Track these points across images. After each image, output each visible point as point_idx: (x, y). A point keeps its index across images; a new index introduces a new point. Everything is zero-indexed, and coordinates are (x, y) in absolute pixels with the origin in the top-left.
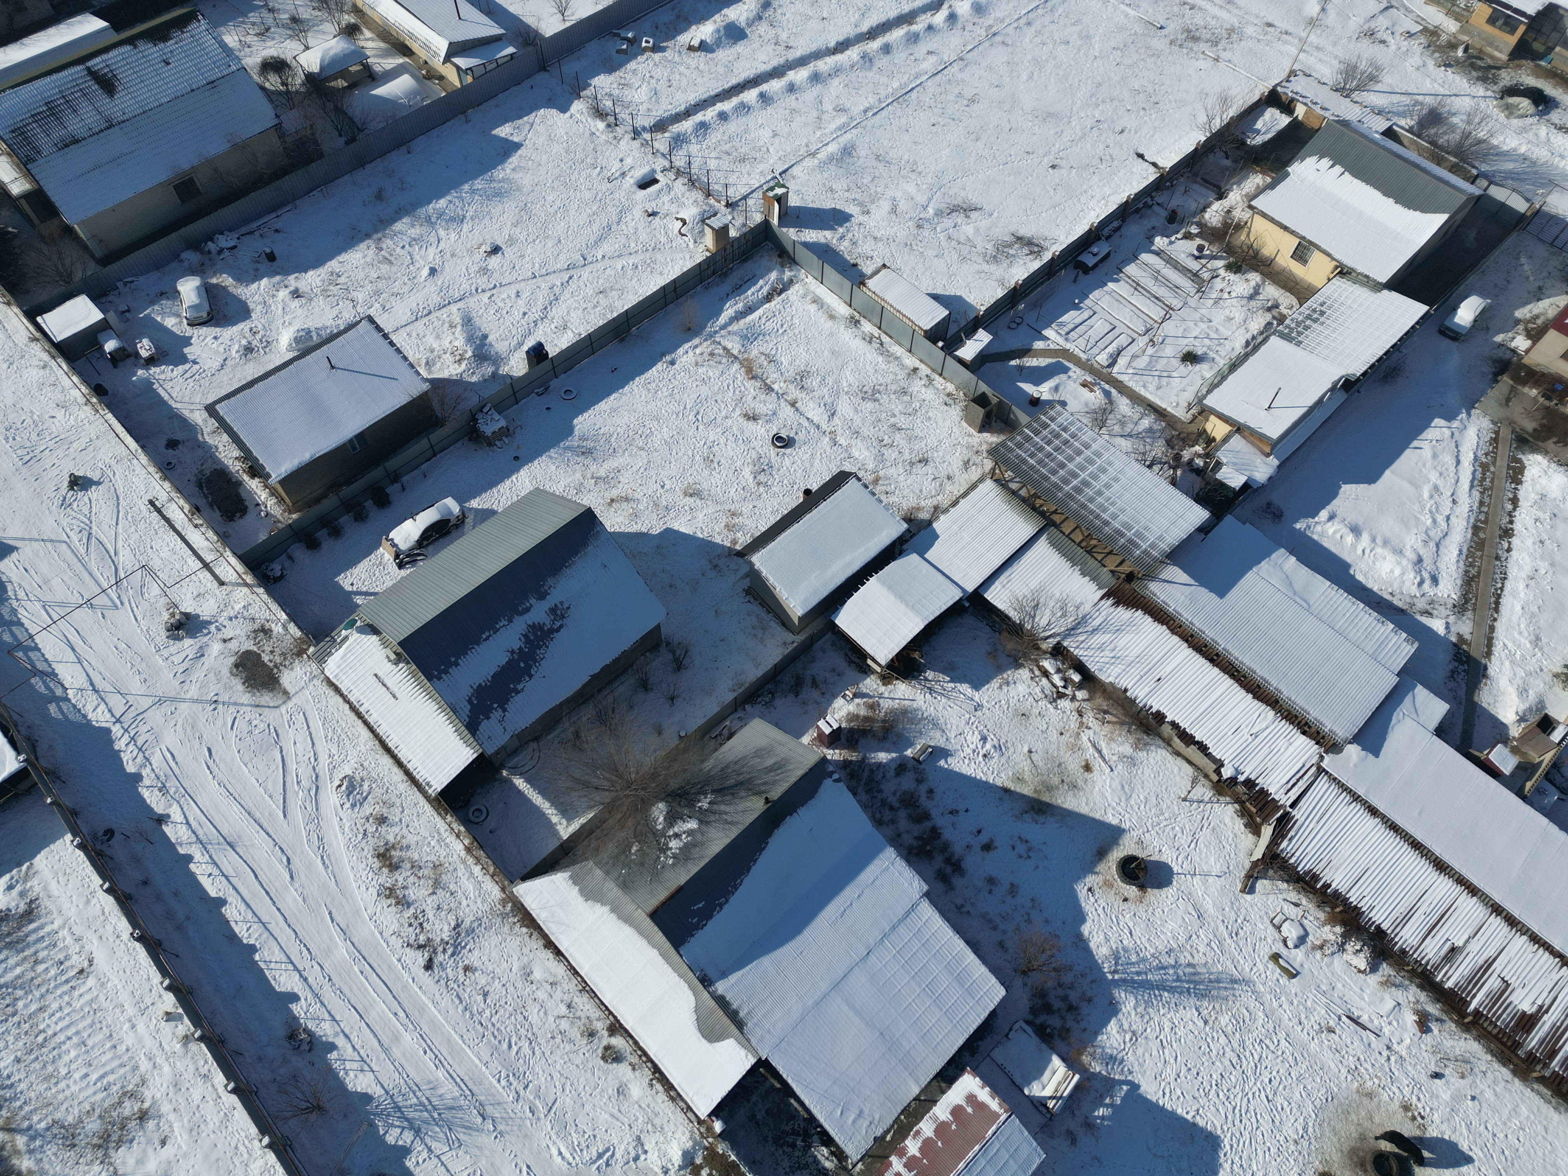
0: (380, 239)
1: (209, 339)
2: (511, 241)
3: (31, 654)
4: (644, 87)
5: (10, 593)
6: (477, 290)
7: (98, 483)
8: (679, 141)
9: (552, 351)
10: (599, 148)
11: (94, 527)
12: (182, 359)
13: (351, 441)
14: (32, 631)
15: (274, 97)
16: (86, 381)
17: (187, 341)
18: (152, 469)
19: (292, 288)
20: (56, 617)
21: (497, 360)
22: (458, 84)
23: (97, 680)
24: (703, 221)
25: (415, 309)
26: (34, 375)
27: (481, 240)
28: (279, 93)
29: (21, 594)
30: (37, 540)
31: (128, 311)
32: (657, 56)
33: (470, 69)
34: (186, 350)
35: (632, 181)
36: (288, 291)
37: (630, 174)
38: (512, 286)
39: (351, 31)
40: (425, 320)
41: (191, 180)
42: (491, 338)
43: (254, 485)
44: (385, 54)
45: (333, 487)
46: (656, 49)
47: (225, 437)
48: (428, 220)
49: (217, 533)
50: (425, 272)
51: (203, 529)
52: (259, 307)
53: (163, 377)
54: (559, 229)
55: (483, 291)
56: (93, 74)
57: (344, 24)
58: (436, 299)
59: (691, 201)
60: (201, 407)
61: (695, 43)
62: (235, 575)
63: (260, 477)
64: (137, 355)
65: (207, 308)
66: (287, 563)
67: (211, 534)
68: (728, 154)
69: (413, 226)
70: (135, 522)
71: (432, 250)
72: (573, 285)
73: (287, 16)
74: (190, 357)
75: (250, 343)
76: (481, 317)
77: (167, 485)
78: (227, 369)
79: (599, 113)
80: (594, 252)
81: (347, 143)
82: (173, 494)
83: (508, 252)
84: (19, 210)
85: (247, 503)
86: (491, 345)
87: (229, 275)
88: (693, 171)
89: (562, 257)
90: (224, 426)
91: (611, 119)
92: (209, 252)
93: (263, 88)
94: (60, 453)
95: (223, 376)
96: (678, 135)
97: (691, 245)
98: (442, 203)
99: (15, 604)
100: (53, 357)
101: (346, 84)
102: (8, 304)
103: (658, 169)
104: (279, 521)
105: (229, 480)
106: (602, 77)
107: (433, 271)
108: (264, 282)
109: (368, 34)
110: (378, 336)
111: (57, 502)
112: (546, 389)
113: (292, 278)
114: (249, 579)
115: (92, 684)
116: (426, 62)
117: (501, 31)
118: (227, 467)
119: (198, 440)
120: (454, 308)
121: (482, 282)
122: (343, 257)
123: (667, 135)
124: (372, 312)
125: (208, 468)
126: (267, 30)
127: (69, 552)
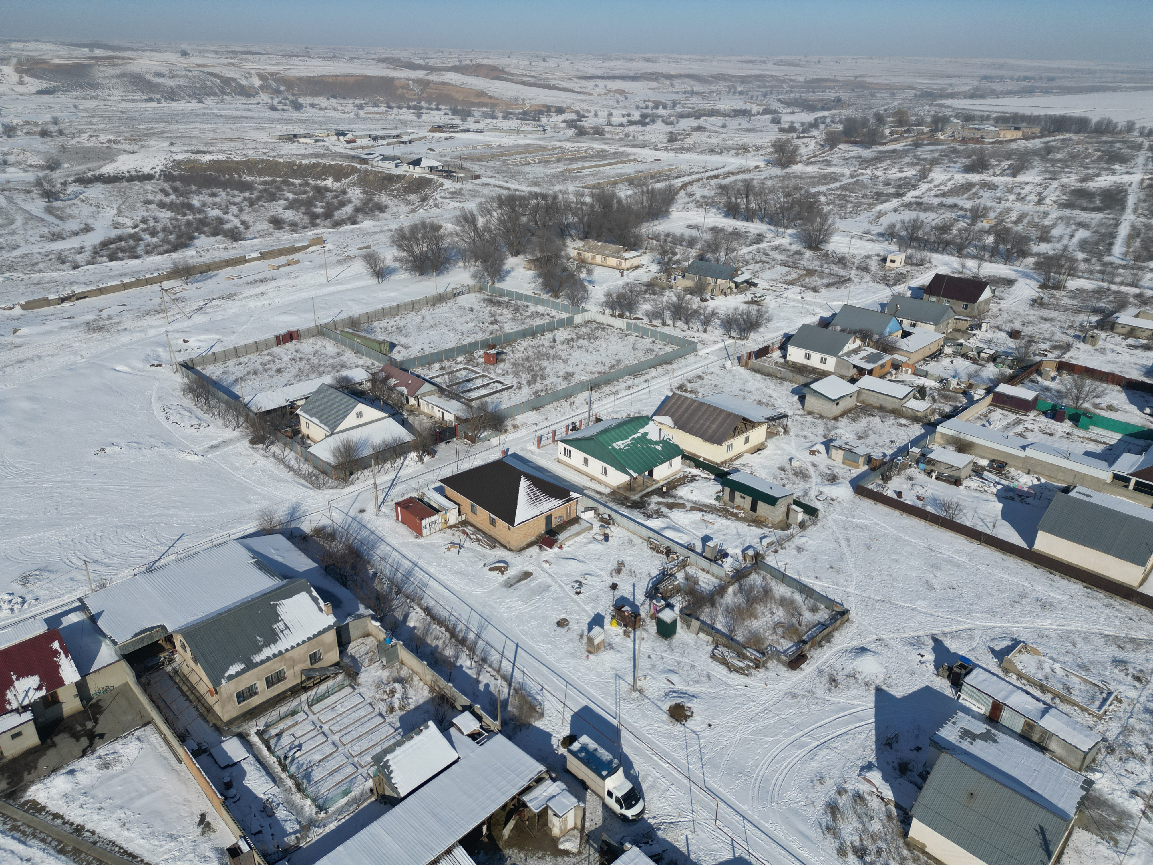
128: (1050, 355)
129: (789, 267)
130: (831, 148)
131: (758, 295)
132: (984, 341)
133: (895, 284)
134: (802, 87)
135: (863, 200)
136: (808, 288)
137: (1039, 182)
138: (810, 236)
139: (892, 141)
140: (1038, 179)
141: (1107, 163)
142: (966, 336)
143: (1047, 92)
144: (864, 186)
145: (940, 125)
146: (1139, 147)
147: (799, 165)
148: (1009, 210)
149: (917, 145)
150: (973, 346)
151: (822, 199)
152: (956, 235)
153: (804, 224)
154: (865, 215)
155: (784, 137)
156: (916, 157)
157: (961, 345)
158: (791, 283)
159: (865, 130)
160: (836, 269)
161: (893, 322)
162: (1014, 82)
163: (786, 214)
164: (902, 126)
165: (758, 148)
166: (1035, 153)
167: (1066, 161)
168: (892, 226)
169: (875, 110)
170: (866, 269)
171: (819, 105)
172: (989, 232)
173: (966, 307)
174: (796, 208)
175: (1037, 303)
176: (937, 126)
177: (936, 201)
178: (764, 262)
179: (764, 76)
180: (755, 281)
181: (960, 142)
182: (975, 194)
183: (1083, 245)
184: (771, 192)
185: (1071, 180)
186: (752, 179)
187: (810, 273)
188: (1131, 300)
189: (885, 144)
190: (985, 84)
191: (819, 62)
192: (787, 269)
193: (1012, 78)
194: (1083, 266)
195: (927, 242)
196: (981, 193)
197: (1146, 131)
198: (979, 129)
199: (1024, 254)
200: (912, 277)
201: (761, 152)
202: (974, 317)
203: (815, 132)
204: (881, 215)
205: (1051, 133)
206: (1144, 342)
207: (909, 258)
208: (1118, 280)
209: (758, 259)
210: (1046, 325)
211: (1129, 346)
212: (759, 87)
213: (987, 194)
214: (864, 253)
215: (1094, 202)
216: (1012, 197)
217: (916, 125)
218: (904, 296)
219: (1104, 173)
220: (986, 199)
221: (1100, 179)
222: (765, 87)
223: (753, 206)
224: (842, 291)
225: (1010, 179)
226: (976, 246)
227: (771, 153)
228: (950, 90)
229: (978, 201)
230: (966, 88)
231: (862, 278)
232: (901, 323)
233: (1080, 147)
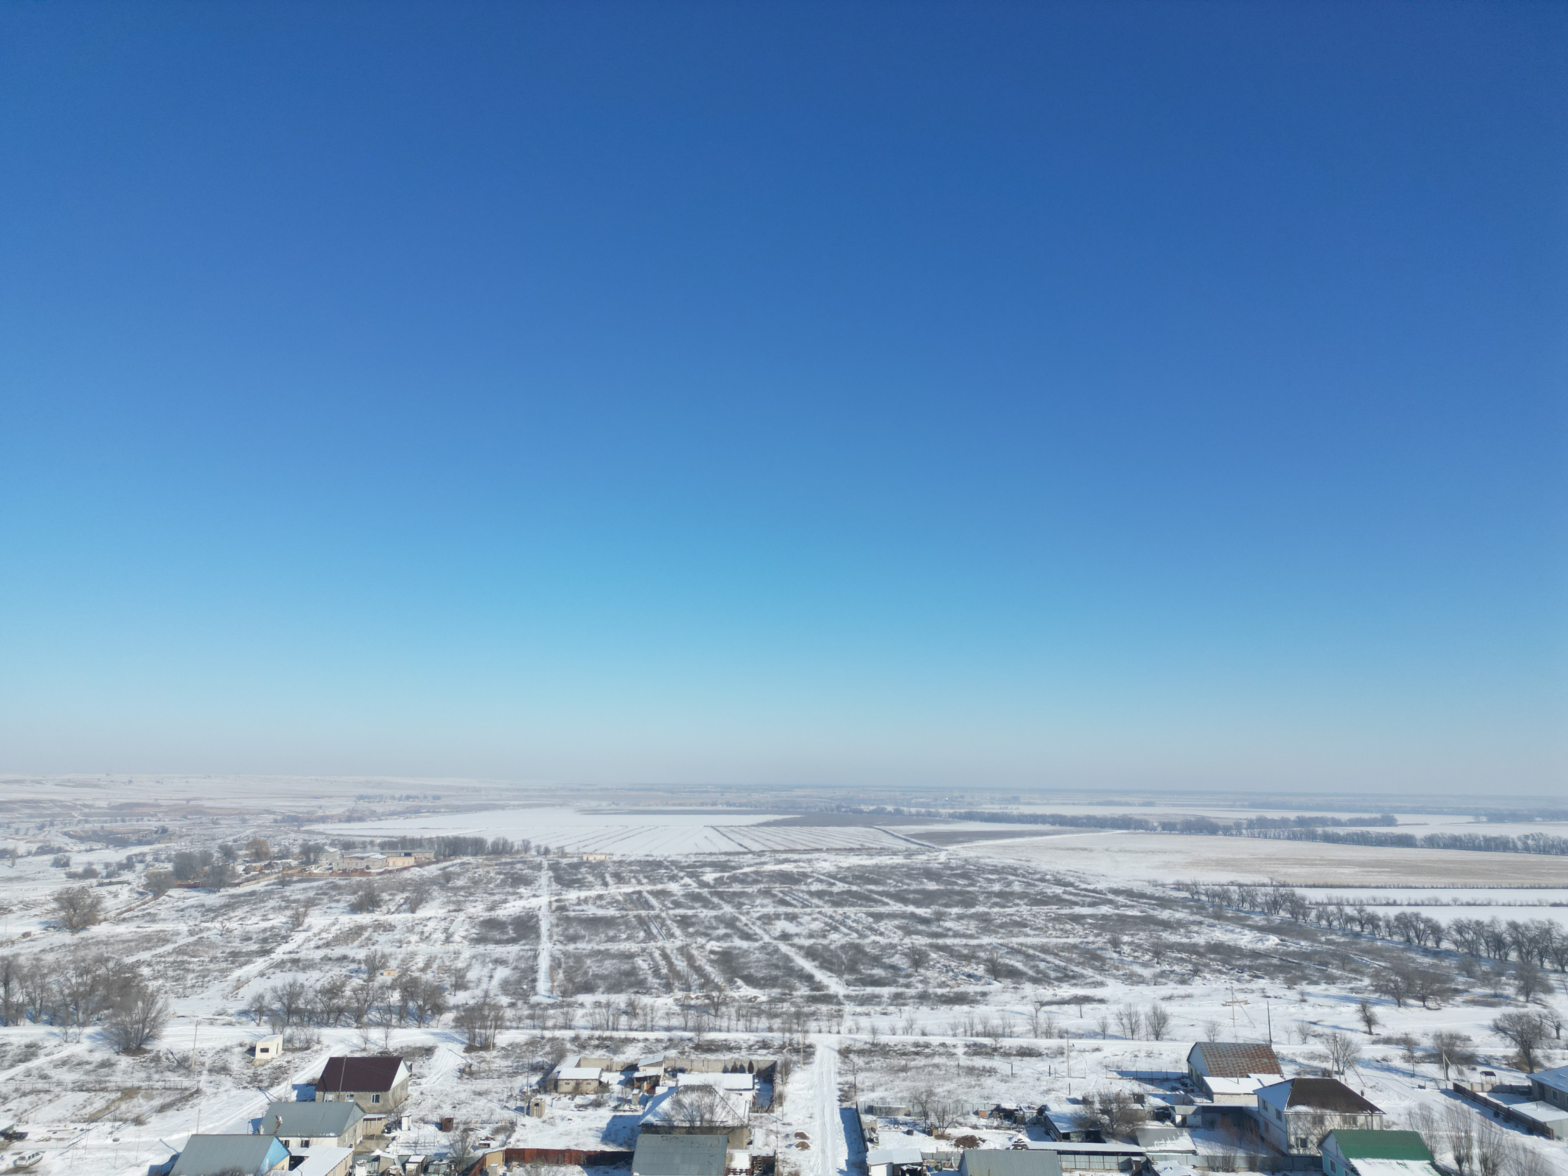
128: (493, 1144)
129: (88, 1090)
130: (156, 896)
131: (27, 1154)
132: (408, 1145)
133: (271, 1085)
134: (105, 815)
135: (211, 966)
136: (125, 1121)
137: (443, 916)
138: (127, 1033)
139: (248, 880)
140: (442, 912)
141: (512, 886)
142: (383, 1144)
143: (434, 812)
144: (212, 945)
145: (312, 856)
146: (539, 867)
147: (103, 924)
148: (413, 955)
149: (283, 883)
150: (394, 1156)
151: (145, 971)
152: (351, 998)
153: (115, 1015)
154: (216, 988)
155: (76, 885)
156: (283, 898)
157: (377, 1159)
158: (93, 1119)
159: (207, 868)
160: (175, 1079)
161: (275, 1146)
162: (396, 802)
163: (82, 1004)
164: (260, 860)
165: (27, 906)
166: (433, 881)
167: (469, 888)
168: (260, 998)
169: (220, 841)
170: (224, 1070)
171: (133, 838)
172: (392, 987)
173: (377, 1099)
174: (101, 991)
175: (466, 1073)
176: (308, 857)
177: (318, 954)
178: (39, 1092)
179: (39, 801)
180: (20, 1129)
181: (340, 875)
182: (369, 939)
183: (506, 986)
184: (52, 971)
185: (478, 909)
186: (16, 956)
187: (128, 1093)
188: (569, 1046)
189: (238, 885)
190: (363, 805)
191: (130, 782)
192: (85, 1095)
193: (393, 798)
194: (509, 1013)
195: (312, 1013)
196: (376, 937)
197: (542, 849)
198: (362, 858)
199: (439, 1009)
200: (296, 1069)
201: (33, 912)
202: (389, 1112)
203: (127, 876)
204: (240, 984)
205: (446, 857)
206: (592, 1097)
207: (289, 1040)
208: (550, 1023)
209: (27, 1087)
210: (481, 1102)
211: (580, 1107)
212: (31, 816)
213: (383, 938)
214: (220, 1046)
215: (507, 933)
216: (414, 938)
217: (280, 858)
218: (286, 1102)
219: (510, 898)
220: (383, 944)
221: (507, 905)
222: (41, 816)
223: (19, 997)
224: (188, 1113)
225: (409, 916)
226: (378, 1009)
227: (54, 910)
228: (320, 813)
229: (373, 948)
230: (340, 810)
231: (218, 1085)
232: (286, 1144)
233: (481, 871)
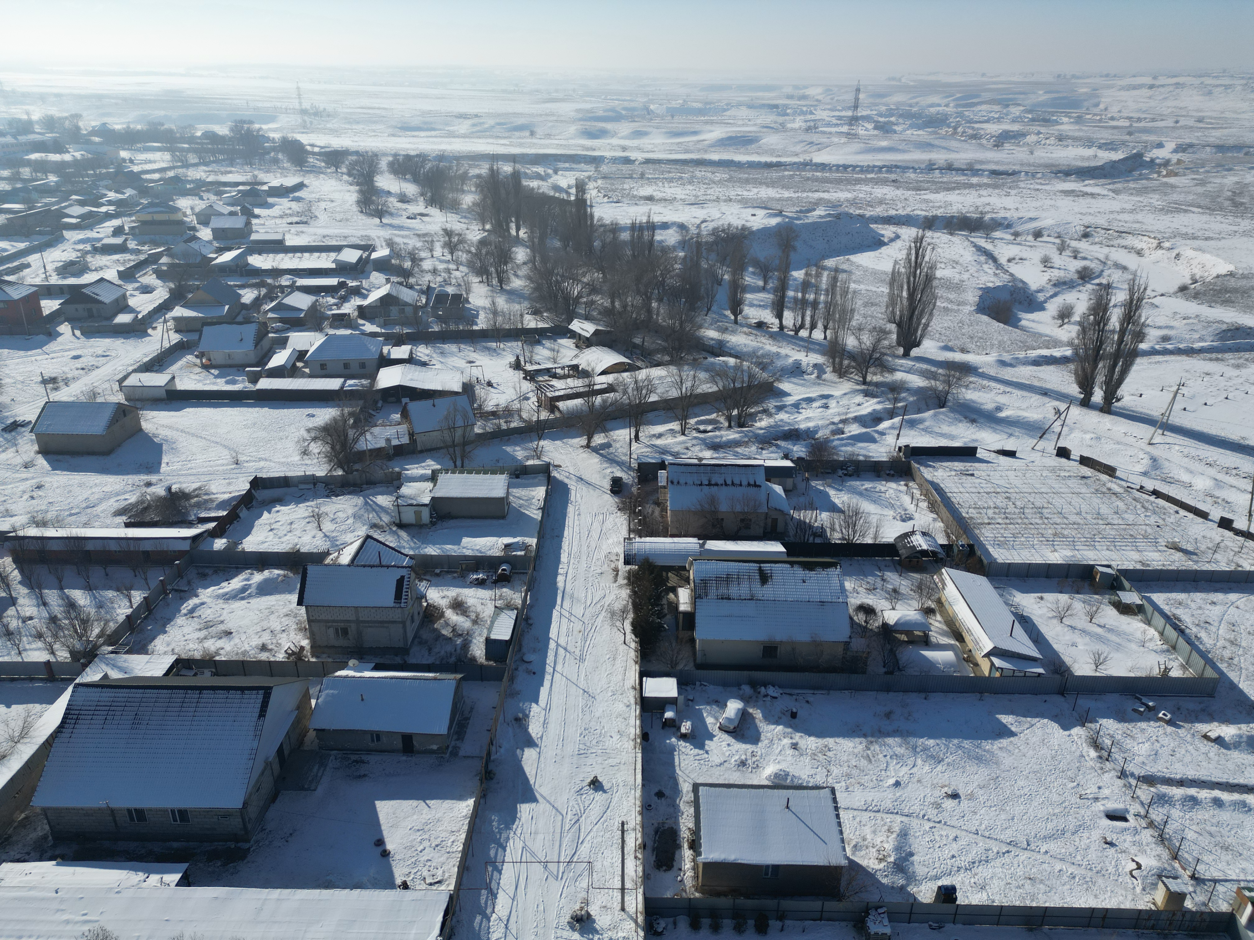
0: (872, 742)
1: (724, 744)
2: (971, 797)
3: (495, 873)
4: (1146, 745)
5: (515, 826)
6: (924, 816)
7: (605, 792)
8: (1162, 800)
9: (962, 899)
10: (1083, 769)
11: (583, 818)
12: (700, 746)
13: (767, 867)
14: (507, 859)
15: (855, 626)
16: (642, 727)
17: (711, 737)
18: (638, 803)
19: (794, 741)
20: (524, 860)
21: (911, 878)
22: (987, 674)
23: (513, 919)
24: (1160, 876)
25: (869, 802)
26: (620, 707)
27: (947, 783)
28: (860, 625)
29: (519, 831)
30: (550, 804)
31: (692, 701)
32: (1170, 729)
33: (1002, 669)
34: (707, 742)
35: (1102, 808)
36: (791, 741)
37: (1103, 802)
38: (954, 830)
39: (929, 612)
40: (872, 814)
41: (776, 648)
42: (915, 858)
43: (687, 853)
44: (944, 634)
45: (735, 892)
46: (1170, 723)
47: (692, 810)
48: (914, 748)
49: (644, 871)
50: (892, 781)
51: (638, 863)
52: (767, 741)
53: (683, 750)
54: (1018, 810)
55: (929, 820)
56: (761, 570)
57: (926, 606)
58: (888, 804)
59: (1154, 853)
60: (691, 782)
61: (1213, 735)
62: (634, 909)
63: (694, 851)
64: (679, 728)
65: (736, 724)
66: (670, 926)
67: (640, 869)
68: (1211, 835)
69: (900, 746)
70: (606, 830)
71: (905, 769)
72: (1007, 859)
73: (891, 587)
74: (707, 747)
75: (746, 760)
76: (916, 838)
77: (639, 818)
78: (722, 768)
79: (1096, 744)
80: (1039, 843)
81: (886, 673)
82: (638, 827)
83: (965, 804)
84: (676, 618)
85: (675, 864)
86: (912, 863)
87: (762, 712)
88: (1166, 830)
89: (1009, 832)
90: (696, 803)
91: (1105, 754)
92: (759, 693)
93: (851, 618)
94: (600, 760)
95: (717, 771)
96: (1164, 795)
97: (1138, 889)
98: (931, 742)
99: (512, 835)
100: (636, 703)
101: (906, 639)
102: (636, 663)
103: (1132, 812)
104: (686, 892)
105: (675, 841)
106: (1111, 721)
107: (897, 784)
108: (780, 728)
109: (939, 617)
110: (831, 805)
111: (577, 788)
112: (940, 928)
113: (798, 734)
114: (640, 919)
115: (508, 920)
116: (970, 651)
117: (1039, 656)
118: (680, 831)
119: (675, 801)
120: (899, 819)
121: (932, 813)
122: (840, 740)
123: (1152, 789)
124: (837, 787)
125: (669, 823)
126: (874, 589)
127: (560, 824)
